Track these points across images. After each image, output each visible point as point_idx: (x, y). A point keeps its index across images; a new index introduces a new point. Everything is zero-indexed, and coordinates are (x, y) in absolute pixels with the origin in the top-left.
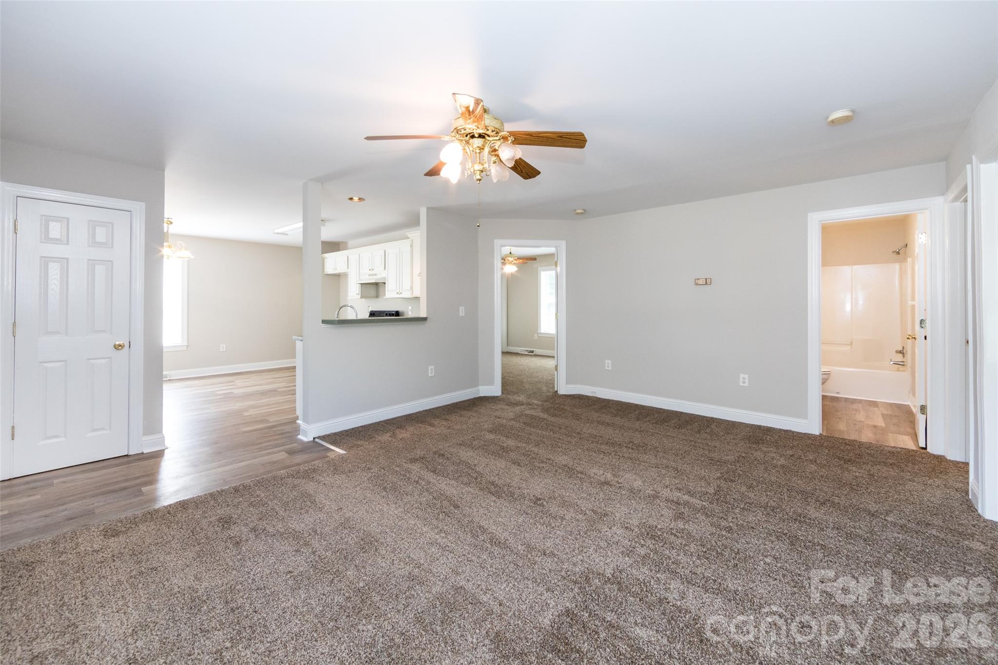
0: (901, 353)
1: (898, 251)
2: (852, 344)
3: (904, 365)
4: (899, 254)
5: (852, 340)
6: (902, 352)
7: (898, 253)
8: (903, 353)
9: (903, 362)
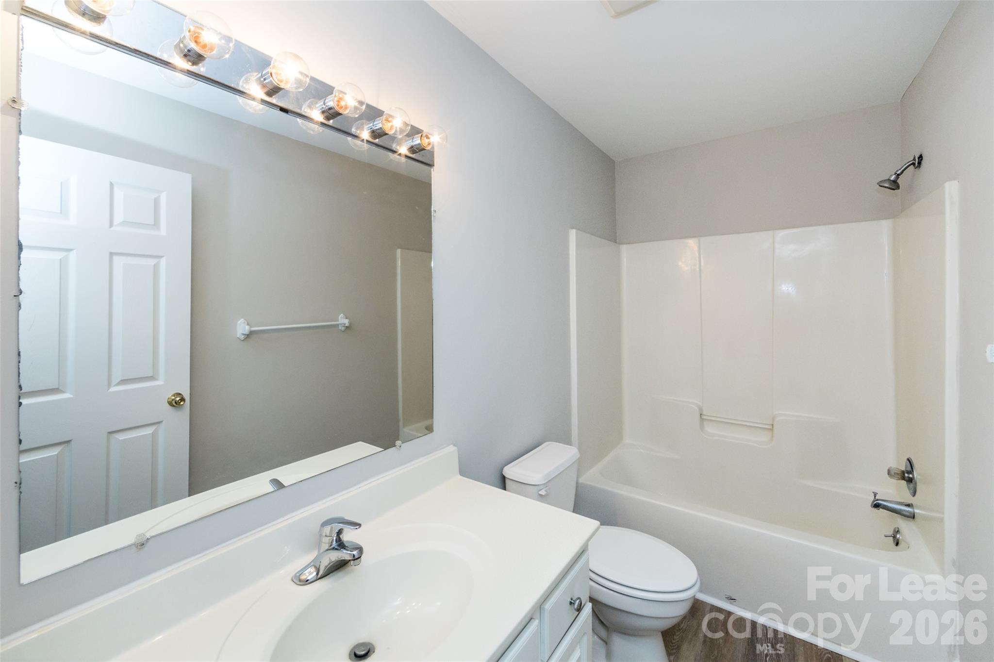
0: (903, 478)
1: (893, 178)
2: (772, 430)
3: (913, 517)
4: (898, 187)
5: (773, 419)
6: (907, 476)
7: (895, 185)
8: (910, 481)
9: (908, 505)
